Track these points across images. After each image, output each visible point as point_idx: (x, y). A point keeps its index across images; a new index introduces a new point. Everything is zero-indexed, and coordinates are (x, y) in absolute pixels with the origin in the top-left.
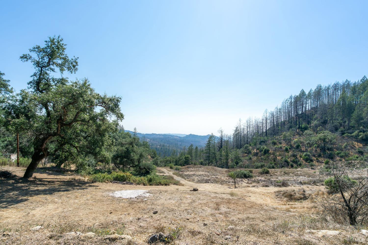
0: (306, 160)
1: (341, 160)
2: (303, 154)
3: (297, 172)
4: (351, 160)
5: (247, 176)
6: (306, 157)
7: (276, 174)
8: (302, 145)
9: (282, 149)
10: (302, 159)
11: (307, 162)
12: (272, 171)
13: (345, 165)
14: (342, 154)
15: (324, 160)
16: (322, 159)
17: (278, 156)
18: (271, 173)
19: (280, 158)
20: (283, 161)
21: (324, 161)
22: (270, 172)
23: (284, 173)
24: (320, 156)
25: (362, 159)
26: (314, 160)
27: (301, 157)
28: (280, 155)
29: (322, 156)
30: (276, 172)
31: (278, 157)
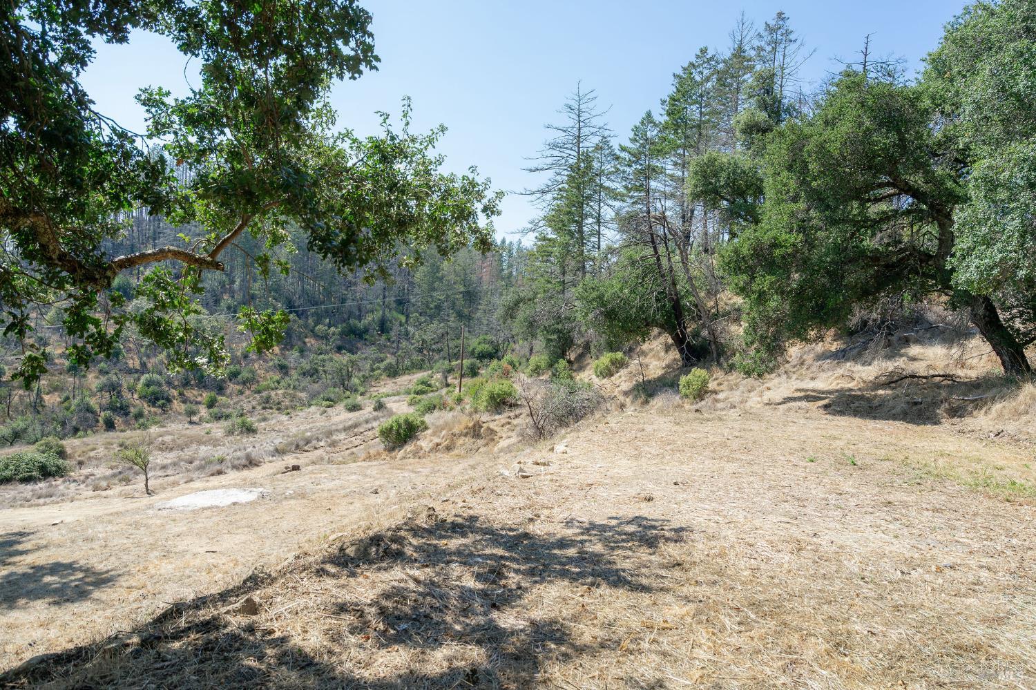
0: (154, 399)
1: (241, 393)
2: (139, 379)
3: (160, 439)
4: (268, 388)
5: (54, 469)
6: (151, 389)
7: (92, 454)
8: (129, 350)
9: (56, 364)
10: (136, 396)
11: (154, 406)
12: (73, 448)
13: (259, 404)
14: (245, 374)
15: (201, 395)
16: (194, 392)
17: (48, 394)
18: (76, 455)
19: (58, 399)
20: (73, 407)
21: (199, 399)
22: (69, 451)
23: (121, 445)
24: (186, 384)
25: (289, 385)
26: (174, 397)
27: (132, 389)
28: (55, 389)
29: (192, 383)
30: (89, 447)
31: (46, 398)
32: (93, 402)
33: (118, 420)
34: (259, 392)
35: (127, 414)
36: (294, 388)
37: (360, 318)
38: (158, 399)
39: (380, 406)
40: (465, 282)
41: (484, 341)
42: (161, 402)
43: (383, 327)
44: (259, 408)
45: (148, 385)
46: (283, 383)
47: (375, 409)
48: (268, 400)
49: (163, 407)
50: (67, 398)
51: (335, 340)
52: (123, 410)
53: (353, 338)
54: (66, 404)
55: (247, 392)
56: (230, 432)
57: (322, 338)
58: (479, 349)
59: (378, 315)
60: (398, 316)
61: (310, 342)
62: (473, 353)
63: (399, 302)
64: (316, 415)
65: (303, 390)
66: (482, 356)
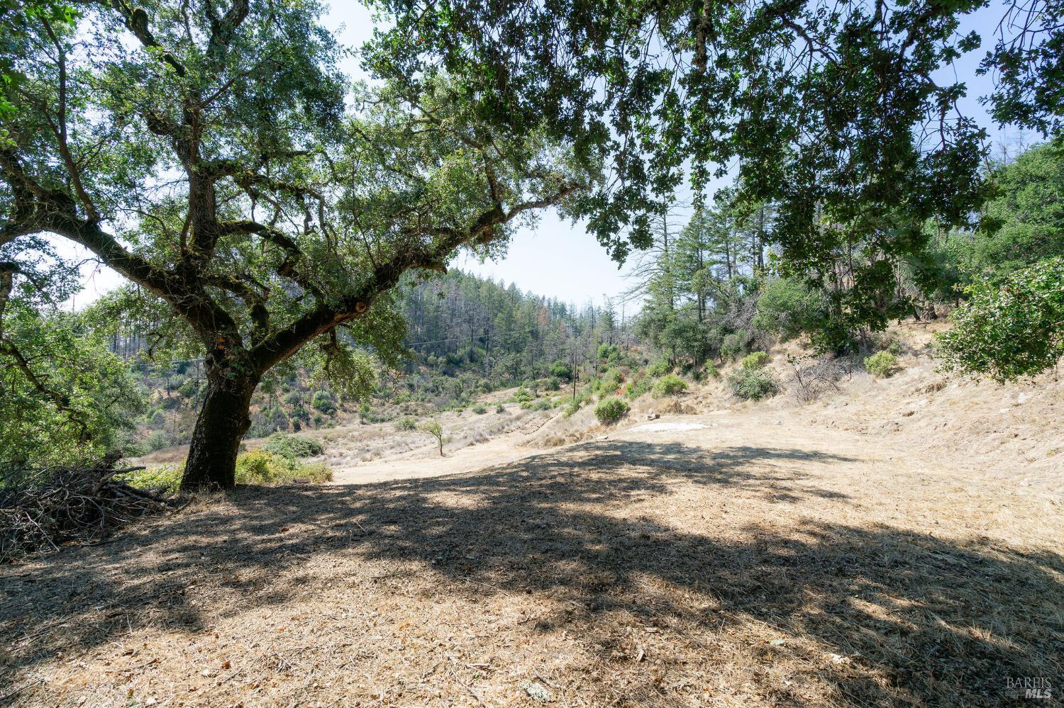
2: (312, 395)
6: (322, 401)
10: (312, 407)
11: (326, 414)
19: (259, 409)
25: (418, 399)
26: (338, 408)
27: (309, 402)
32: (283, 410)
33: (303, 424)
34: (398, 403)
35: (308, 419)
36: (423, 400)
37: (455, 351)
38: (326, 408)
39: (501, 410)
40: (530, 324)
41: (560, 364)
42: (330, 411)
43: (472, 357)
44: (402, 414)
45: (320, 399)
46: (413, 397)
47: (498, 412)
48: (407, 408)
49: (331, 414)
50: (265, 409)
51: (442, 368)
52: (305, 416)
53: (453, 365)
54: (265, 412)
55: (387, 404)
56: (399, 429)
57: (432, 366)
58: (558, 369)
59: (468, 349)
60: (480, 350)
61: (423, 369)
62: (552, 373)
63: (481, 340)
64: (455, 417)
65: (429, 401)
66: (560, 375)
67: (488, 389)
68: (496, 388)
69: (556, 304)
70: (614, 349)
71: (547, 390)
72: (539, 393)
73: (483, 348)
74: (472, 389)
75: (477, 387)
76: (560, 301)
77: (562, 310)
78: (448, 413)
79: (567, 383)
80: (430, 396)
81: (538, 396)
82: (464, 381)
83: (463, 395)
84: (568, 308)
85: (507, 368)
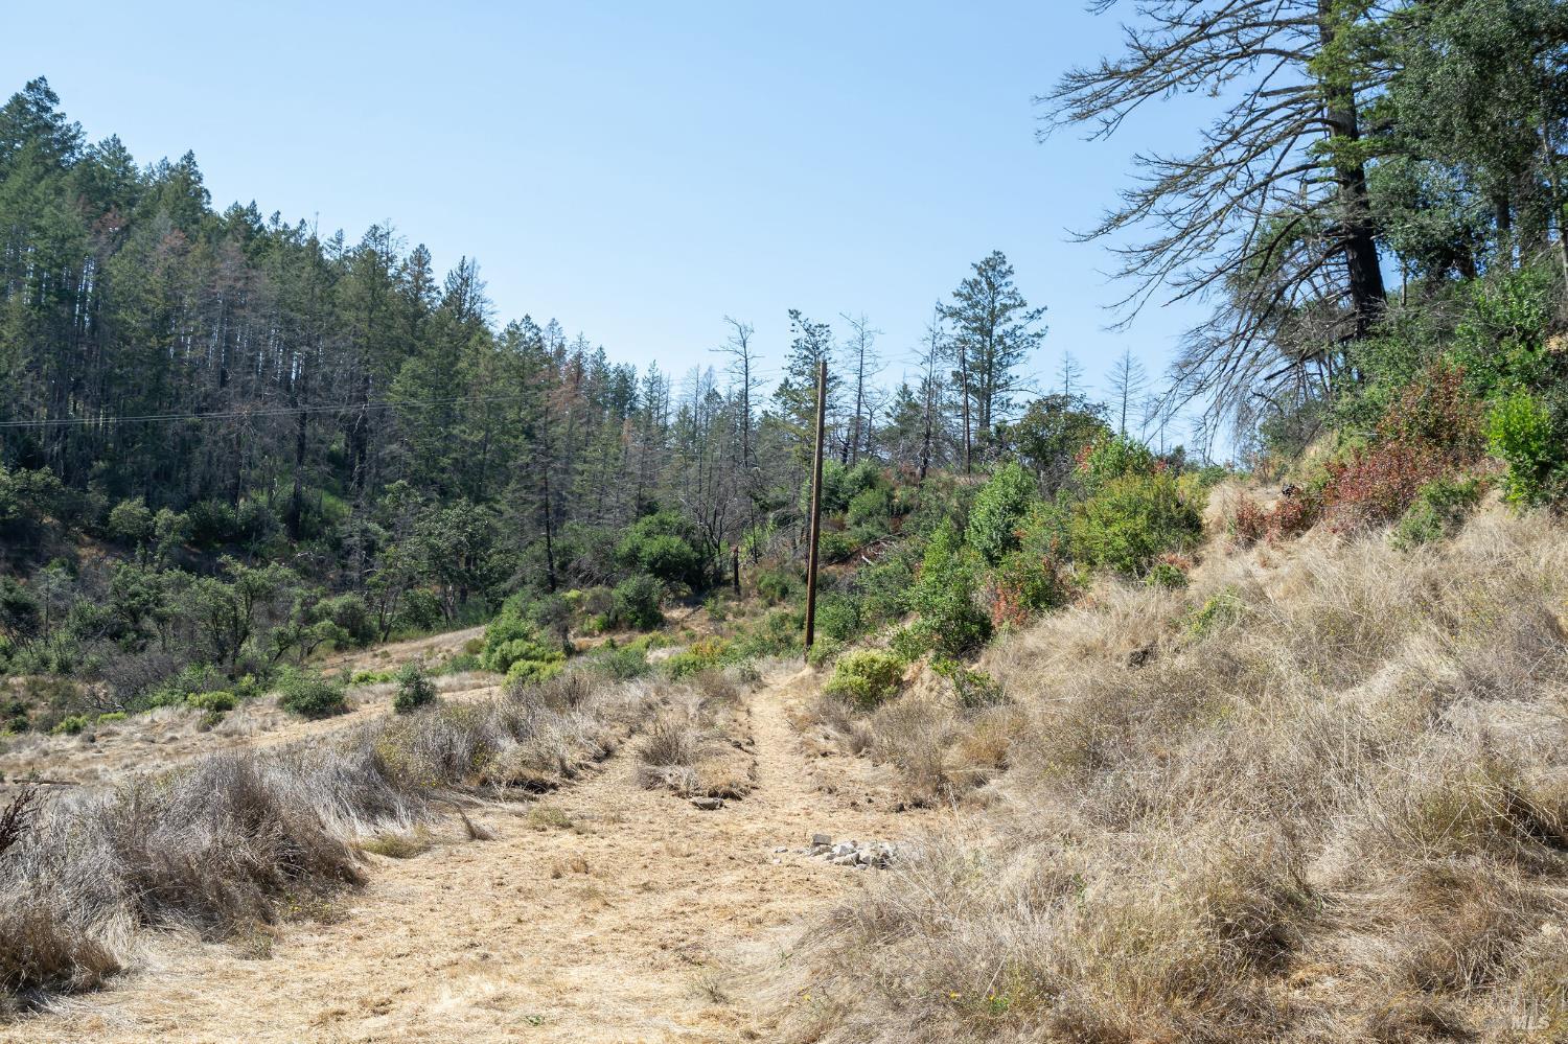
36: (64, 669)
37: (233, 496)
41: (664, 528)
43: (299, 521)
46: (22, 655)
47: (404, 706)
53: (218, 541)
58: (654, 547)
59: (285, 491)
60: (329, 500)
61: (88, 553)
62: (632, 560)
63: (338, 462)
64: (190, 729)
65: (94, 674)
66: (666, 568)
67: (358, 633)
68: (388, 633)
69: (601, 373)
70: (869, 481)
71: (610, 626)
72: (578, 642)
73: (343, 494)
74: (290, 629)
75: (310, 619)
76: (613, 360)
77: (622, 391)
78: (161, 715)
79: (694, 602)
80: (97, 652)
81: (570, 652)
82: (253, 593)
83: (250, 648)
84: (641, 389)
85: (436, 555)
